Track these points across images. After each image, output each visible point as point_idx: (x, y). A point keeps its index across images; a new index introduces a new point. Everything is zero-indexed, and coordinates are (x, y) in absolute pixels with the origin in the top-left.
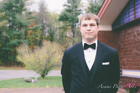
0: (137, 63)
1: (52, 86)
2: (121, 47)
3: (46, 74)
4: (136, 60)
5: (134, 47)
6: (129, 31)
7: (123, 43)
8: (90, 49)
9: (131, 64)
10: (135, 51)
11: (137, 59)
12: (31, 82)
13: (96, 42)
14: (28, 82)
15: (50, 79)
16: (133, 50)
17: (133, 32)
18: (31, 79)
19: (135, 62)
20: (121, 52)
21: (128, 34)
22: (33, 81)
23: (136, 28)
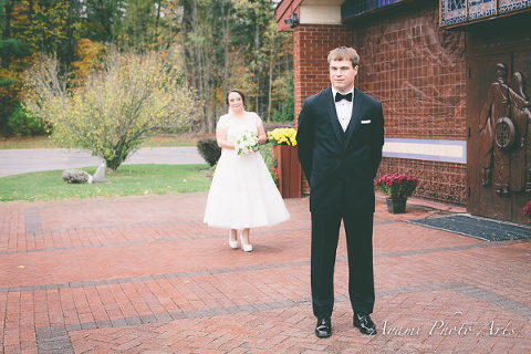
0: (412, 118)
1: (162, 190)
2: (369, 74)
3: (124, 158)
4: (410, 111)
5: (405, 74)
6: (393, 29)
7: (374, 61)
8: (344, 101)
9: (396, 121)
10: (407, 85)
11: (413, 108)
12: (85, 181)
13: (352, 91)
14: (75, 182)
15: (135, 172)
16: (401, 82)
17: (403, 34)
18: (86, 173)
19: (406, 115)
20: (367, 86)
21: (389, 37)
22: (90, 178)
23: (412, 21)
